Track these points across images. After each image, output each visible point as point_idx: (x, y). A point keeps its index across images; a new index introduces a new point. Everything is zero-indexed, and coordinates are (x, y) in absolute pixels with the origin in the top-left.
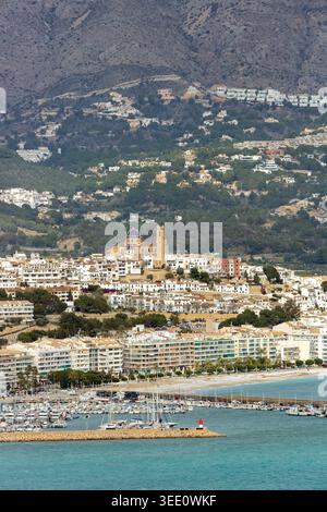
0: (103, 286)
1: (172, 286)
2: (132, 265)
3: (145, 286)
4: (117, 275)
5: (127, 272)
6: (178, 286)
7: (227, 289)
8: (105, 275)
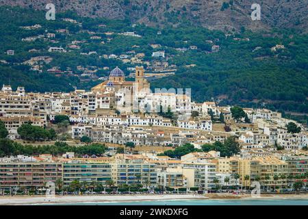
0: (71, 119)
1: (135, 121)
2: (101, 100)
3: (110, 120)
4: (87, 109)
5: (96, 107)
6: (141, 121)
7: (190, 126)
8: (76, 109)
